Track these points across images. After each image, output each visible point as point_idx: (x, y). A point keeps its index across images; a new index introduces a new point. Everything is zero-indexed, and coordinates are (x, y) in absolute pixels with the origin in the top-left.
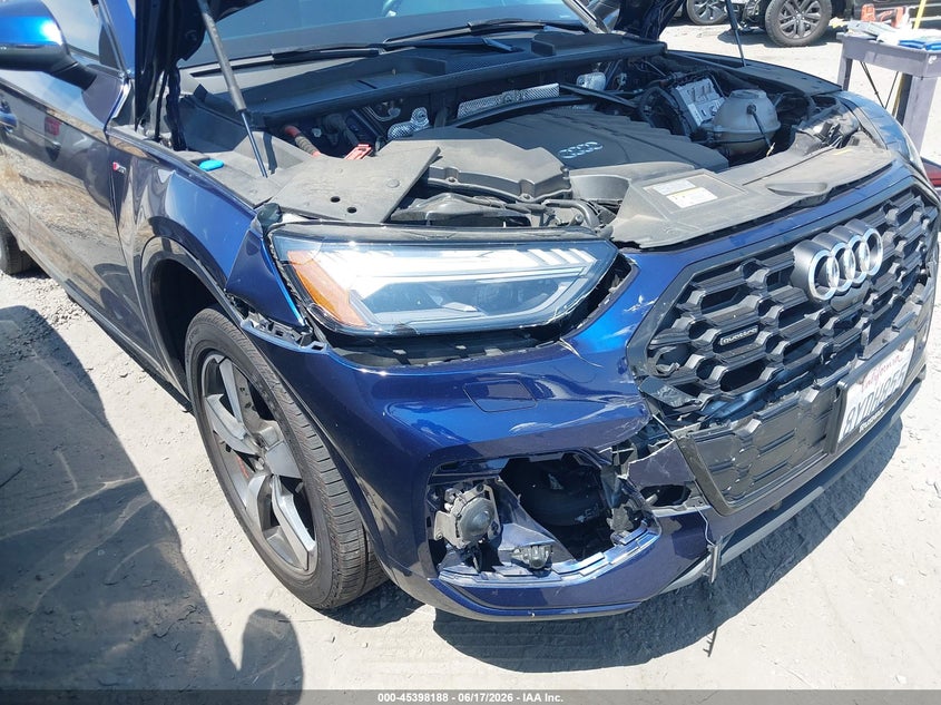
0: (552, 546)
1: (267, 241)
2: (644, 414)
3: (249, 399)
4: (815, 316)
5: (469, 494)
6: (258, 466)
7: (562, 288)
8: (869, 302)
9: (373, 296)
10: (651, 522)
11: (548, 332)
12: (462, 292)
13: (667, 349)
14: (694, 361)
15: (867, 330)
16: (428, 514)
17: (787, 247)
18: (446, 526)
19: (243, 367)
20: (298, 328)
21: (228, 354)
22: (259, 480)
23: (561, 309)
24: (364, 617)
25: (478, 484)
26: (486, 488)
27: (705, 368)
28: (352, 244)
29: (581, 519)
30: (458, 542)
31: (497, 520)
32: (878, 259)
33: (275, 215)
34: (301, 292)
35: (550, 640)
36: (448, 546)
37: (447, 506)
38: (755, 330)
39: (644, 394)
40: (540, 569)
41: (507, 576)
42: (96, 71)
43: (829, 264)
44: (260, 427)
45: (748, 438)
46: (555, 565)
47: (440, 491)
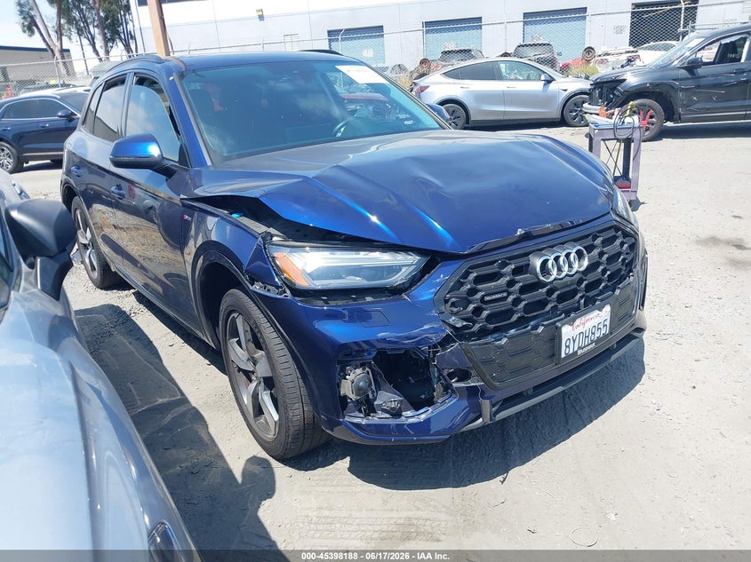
0: (401, 402)
1: (265, 249)
2: (444, 331)
3: (250, 337)
4: (545, 290)
5: (359, 371)
6: (253, 378)
7: (403, 270)
8: (583, 285)
9: (313, 272)
10: (453, 391)
11: (396, 291)
12: (356, 271)
13: (454, 300)
14: (471, 307)
15: (582, 301)
16: (338, 381)
17: (527, 254)
18: (347, 388)
19: (248, 318)
20: (278, 287)
21: (241, 312)
22: (254, 385)
23: (402, 279)
24: (309, 465)
25: (363, 365)
26: (367, 369)
27: (478, 311)
28: (307, 248)
29: (423, 397)
30: (353, 397)
31: (373, 387)
32: (586, 263)
33: (269, 237)
34: (279, 271)
35: (413, 476)
36: (349, 400)
37: (347, 377)
38: (505, 294)
39: (443, 321)
40: (396, 414)
41: (378, 418)
42: (176, 169)
43: (550, 263)
44: (255, 353)
45: (501, 347)
46: (403, 413)
47: (343, 370)
